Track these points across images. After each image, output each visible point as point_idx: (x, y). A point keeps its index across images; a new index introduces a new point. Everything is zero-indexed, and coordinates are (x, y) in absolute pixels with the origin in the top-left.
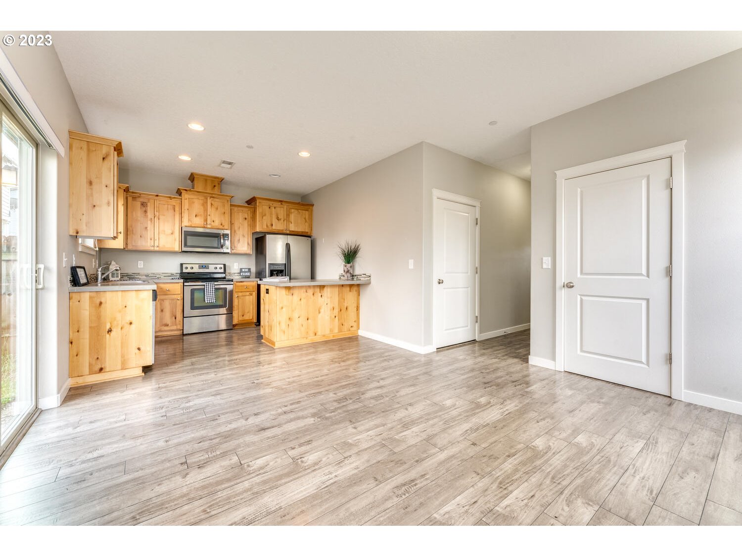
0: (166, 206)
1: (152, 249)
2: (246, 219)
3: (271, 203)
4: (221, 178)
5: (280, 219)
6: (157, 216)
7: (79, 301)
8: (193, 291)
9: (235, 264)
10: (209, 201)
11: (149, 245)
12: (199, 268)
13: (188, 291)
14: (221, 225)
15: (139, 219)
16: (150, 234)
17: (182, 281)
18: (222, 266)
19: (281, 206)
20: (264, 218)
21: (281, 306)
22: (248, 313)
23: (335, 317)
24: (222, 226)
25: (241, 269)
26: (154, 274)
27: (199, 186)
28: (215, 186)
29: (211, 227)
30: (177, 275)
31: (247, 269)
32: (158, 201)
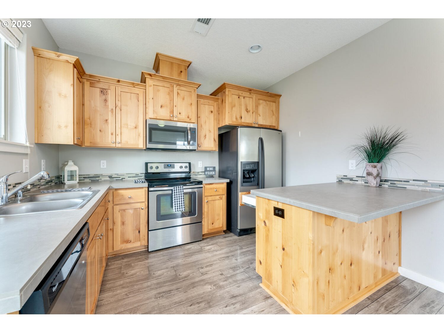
0: (129, 94)
1: (114, 145)
2: (212, 112)
3: (240, 93)
4: (189, 62)
5: (249, 111)
6: (119, 105)
8: (159, 197)
9: (199, 162)
10: (176, 89)
11: (110, 142)
12: (165, 168)
13: (153, 196)
14: (188, 117)
15: (99, 109)
16: (110, 128)
17: (146, 185)
18: (187, 165)
19: (250, 96)
20: (234, 109)
22: (218, 220)
23: (379, 252)
24: (189, 119)
25: (206, 168)
26: (117, 174)
27: (164, 71)
28: (181, 72)
29: (178, 119)
30: (142, 177)
31: (212, 167)
32: (119, 88)
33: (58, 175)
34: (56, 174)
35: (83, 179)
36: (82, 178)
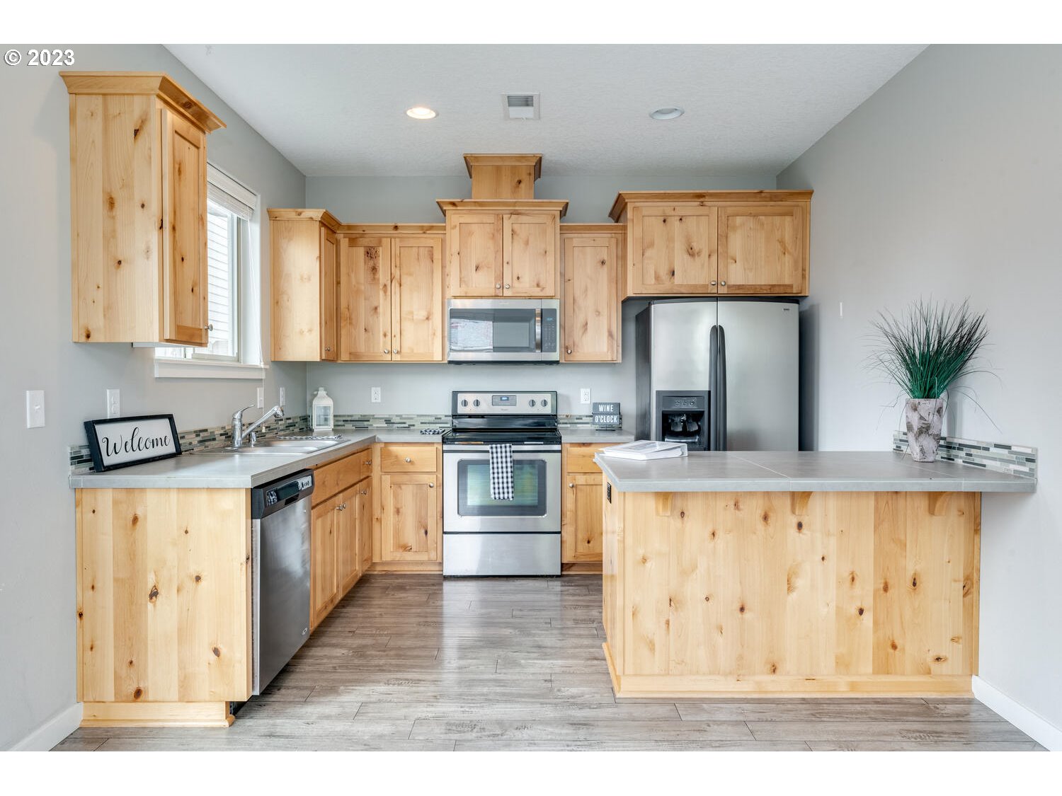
0: (415, 250)
1: (390, 357)
2: (603, 263)
4: (534, 156)
6: (397, 276)
7: (94, 512)
8: (462, 466)
9: (583, 391)
10: (507, 224)
11: (382, 350)
12: (494, 404)
13: (452, 462)
14: (538, 285)
15: (363, 288)
16: (382, 322)
17: (439, 437)
18: (548, 397)
19: (701, 210)
20: (650, 254)
21: (641, 552)
24: (539, 289)
25: (596, 405)
26: (400, 416)
27: (483, 188)
28: (520, 182)
29: (514, 293)
30: (447, 423)
31: (610, 404)
32: (397, 240)
33: (304, 414)
34: (301, 414)
35: (342, 423)
36: (340, 421)
